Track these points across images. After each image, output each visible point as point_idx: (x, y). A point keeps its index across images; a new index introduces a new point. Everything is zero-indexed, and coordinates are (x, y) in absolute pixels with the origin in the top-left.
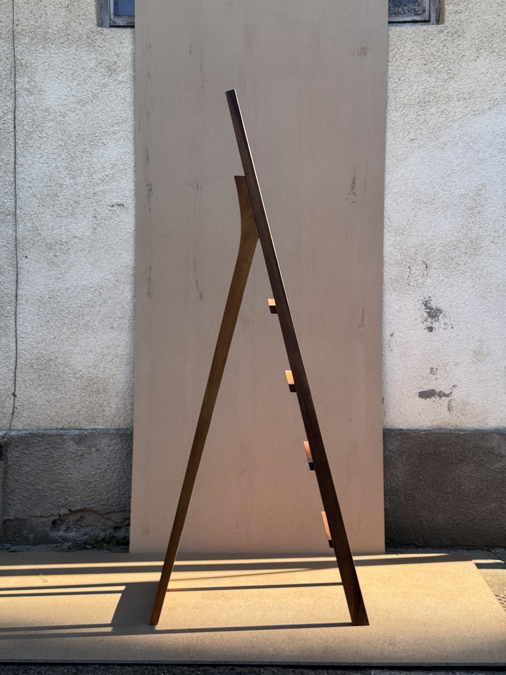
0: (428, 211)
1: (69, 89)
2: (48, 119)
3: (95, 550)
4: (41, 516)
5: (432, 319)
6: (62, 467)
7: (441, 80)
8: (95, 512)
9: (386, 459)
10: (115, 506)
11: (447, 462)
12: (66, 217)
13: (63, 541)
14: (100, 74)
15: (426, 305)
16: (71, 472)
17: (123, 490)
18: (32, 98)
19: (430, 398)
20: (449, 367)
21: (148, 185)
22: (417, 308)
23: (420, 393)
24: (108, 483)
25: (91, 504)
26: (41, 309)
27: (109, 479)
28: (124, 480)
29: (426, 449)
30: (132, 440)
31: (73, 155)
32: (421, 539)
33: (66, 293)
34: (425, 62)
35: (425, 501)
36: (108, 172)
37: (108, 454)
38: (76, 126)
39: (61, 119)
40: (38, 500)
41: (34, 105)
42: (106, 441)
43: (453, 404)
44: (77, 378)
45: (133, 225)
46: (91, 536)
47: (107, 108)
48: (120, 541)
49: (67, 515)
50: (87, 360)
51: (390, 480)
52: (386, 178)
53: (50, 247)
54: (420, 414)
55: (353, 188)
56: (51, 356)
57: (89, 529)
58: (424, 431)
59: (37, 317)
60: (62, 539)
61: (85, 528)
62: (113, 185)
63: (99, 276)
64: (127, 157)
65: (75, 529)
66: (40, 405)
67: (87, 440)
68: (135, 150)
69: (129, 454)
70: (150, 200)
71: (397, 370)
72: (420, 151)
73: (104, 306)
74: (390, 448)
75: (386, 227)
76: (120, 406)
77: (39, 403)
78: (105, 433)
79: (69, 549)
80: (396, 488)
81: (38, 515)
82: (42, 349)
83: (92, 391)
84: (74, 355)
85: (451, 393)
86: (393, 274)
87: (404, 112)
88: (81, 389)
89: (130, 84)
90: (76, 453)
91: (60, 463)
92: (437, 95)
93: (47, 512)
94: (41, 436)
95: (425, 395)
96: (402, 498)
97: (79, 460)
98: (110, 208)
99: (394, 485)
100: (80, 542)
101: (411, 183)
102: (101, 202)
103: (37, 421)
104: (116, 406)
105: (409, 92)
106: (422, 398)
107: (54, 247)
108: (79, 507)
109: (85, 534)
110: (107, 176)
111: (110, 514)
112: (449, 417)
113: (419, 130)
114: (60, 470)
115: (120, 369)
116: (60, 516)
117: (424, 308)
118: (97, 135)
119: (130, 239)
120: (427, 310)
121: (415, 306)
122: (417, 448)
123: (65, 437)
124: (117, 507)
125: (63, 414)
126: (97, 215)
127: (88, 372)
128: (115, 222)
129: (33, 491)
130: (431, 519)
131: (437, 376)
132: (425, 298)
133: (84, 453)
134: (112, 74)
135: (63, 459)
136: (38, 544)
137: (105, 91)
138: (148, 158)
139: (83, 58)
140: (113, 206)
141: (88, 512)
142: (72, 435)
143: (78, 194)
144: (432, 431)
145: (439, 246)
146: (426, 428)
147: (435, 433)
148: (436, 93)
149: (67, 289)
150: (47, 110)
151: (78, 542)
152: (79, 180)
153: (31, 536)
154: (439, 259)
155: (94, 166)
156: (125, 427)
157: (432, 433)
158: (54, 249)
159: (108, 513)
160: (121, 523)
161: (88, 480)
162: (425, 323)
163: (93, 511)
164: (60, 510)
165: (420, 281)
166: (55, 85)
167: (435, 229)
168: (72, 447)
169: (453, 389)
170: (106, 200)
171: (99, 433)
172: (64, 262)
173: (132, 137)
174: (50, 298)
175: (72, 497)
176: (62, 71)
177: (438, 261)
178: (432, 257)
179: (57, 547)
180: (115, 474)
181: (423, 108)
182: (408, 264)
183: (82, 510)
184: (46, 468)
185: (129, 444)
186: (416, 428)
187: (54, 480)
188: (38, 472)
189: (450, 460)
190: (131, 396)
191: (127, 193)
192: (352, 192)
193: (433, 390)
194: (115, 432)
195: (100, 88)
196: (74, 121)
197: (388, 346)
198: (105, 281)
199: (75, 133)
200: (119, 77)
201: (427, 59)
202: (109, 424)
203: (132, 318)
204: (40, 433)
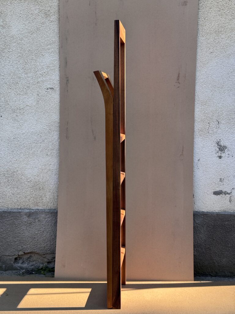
0: (220, 92)
1: (24, 26)
2: (13, 42)
3: (37, 275)
4: (9, 256)
5: (221, 152)
6: (20, 229)
7: (227, 20)
8: (37, 253)
9: (195, 228)
10: (48, 251)
11: (228, 230)
12: (23, 95)
13: (20, 269)
14: (41, 17)
15: (218, 144)
16: (25, 232)
17: (53, 242)
18: (4, 30)
19: (219, 195)
20: (231, 178)
21: (66, 78)
22: (212, 146)
23: (214, 192)
24: (45, 238)
25: (35, 249)
26: (9, 145)
27: (45, 236)
28: (53, 237)
29: (217, 223)
30: (57, 215)
31: (26, 61)
32: (214, 272)
33: (22, 136)
34: (219, 10)
35: (216, 251)
36: (45, 70)
37: (44, 223)
38: (28, 45)
39: (20, 41)
40: (7, 247)
41: (5, 34)
42: (43, 216)
43: (232, 198)
44: (28, 182)
45: (58, 99)
46: (35, 266)
47: (44, 36)
48: (50, 270)
49: (22, 255)
50: (34, 172)
51: (197, 239)
52: (196, 74)
53: (14, 111)
54: (214, 203)
55: (178, 79)
56: (14, 170)
57: (34, 263)
58: (216, 213)
59: (7, 149)
60: (20, 268)
61: (32, 262)
62: (47, 78)
63: (40, 127)
64: (55, 62)
65: (27, 262)
66: (9, 196)
67: (33, 215)
68: (59, 58)
69: (56, 223)
70: (67, 86)
71: (202, 179)
72: (216, 59)
73: (43, 143)
74: (197, 222)
75: (196, 101)
76: (51, 197)
77: (8, 195)
78: (43, 211)
79: (23, 273)
80: (200, 244)
81: (7, 255)
82: (10, 166)
83: (36, 189)
84: (26, 170)
85: (231, 192)
86: (199, 127)
87: (207, 37)
88: (31, 187)
89: (57, 23)
90: (27, 222)
91: (19, 227)
92: (226, 28)
93: (12, 253)
94: (8, 213)
95: (217, 193)
96: (204, 249)
97: (29, 226)
98: (46, 90)
99: (199, 242)
100: (29, 270)
101: (211, 77)
102: (41, 87)
103: (7, 204)
104: (49, 197)
105: (210, 26)
106: (215, 195)
107: (16, 111)
108: (29, 251)
109: (32, 266)
110: (45, 73)
111: (46, 255)
112: (230, 206)
113: (215, 47)
114: (19, 231)
115: (52, 177)
116: (19, 255)
117: (217, 145)
118: (39, 50)
119: (57, 107)
120: (219, 147)
121: (212, 144)
122: (212, 223)
123: (22, 213)
124: (49, 251)
125: (21, 201)
126: (39, 94)
127: (34, 179)
128: (49, 98)
129: (5, 242)
130: (220, 261)
131: (224, 183)
132: (217, 140)
133: (32, 222)
134: (47, 17)
135: (20, 225)
136: (7, 270)
137: (43, 26)
138: (66, 63)
139: (32, 8)
140: (48, 89)
141: (34, 254)
142: (25, 213)
143: (29, 83)
144: (220, 213)
145: (226, 112)
146: (217, 212)
147: (222, 214)
148: (225, 27)
149: (23, 134)
150: (12, 37)
151: (28, 270)
152: (29, 75)
153: (4, 266)
154: (225, 119)
155: (37, 67)
156: (54, 208)
157: (221, 214)
158: (16, 112)
159: (44, 255)
160: (52, 260)
161: (34, 237)
162: (217, 154)
163: (36, 253)
164: (19, 252)
165: (215, 131)
166: (17, 23)
167: (224, 102)
168: (25, 219)
169: (233, 190)
170: (44, 86)
171: (40, 211)
172: (21, 119)
173: (58, 51)
174: (14, 139)
175: (25, 246)
176: (20, 15)
177: (225, 120)
178: (222, 118)
179: (17, 272)
180: (48, 234)
181: (217, 35)
182: (208, 121)
183: (31, 253)
184: (11, 230)
185: (55, 218)
186: (212, 211)
187: (16, 236)
188: (7, 232)
189: (230, 229)
190: (57, 192)
191: (55, 82)
192: (177, 82)
193: (221, 191)
194: (48, 211)
195: (41, 25)
196: (27, 43)
197: (197, 166)
198: (43, 130)
199: (27, 49)
200: (51, 18)
201: (220, 8)
202: (45, 206)
203: (58, 149)
204: (8, 211)
